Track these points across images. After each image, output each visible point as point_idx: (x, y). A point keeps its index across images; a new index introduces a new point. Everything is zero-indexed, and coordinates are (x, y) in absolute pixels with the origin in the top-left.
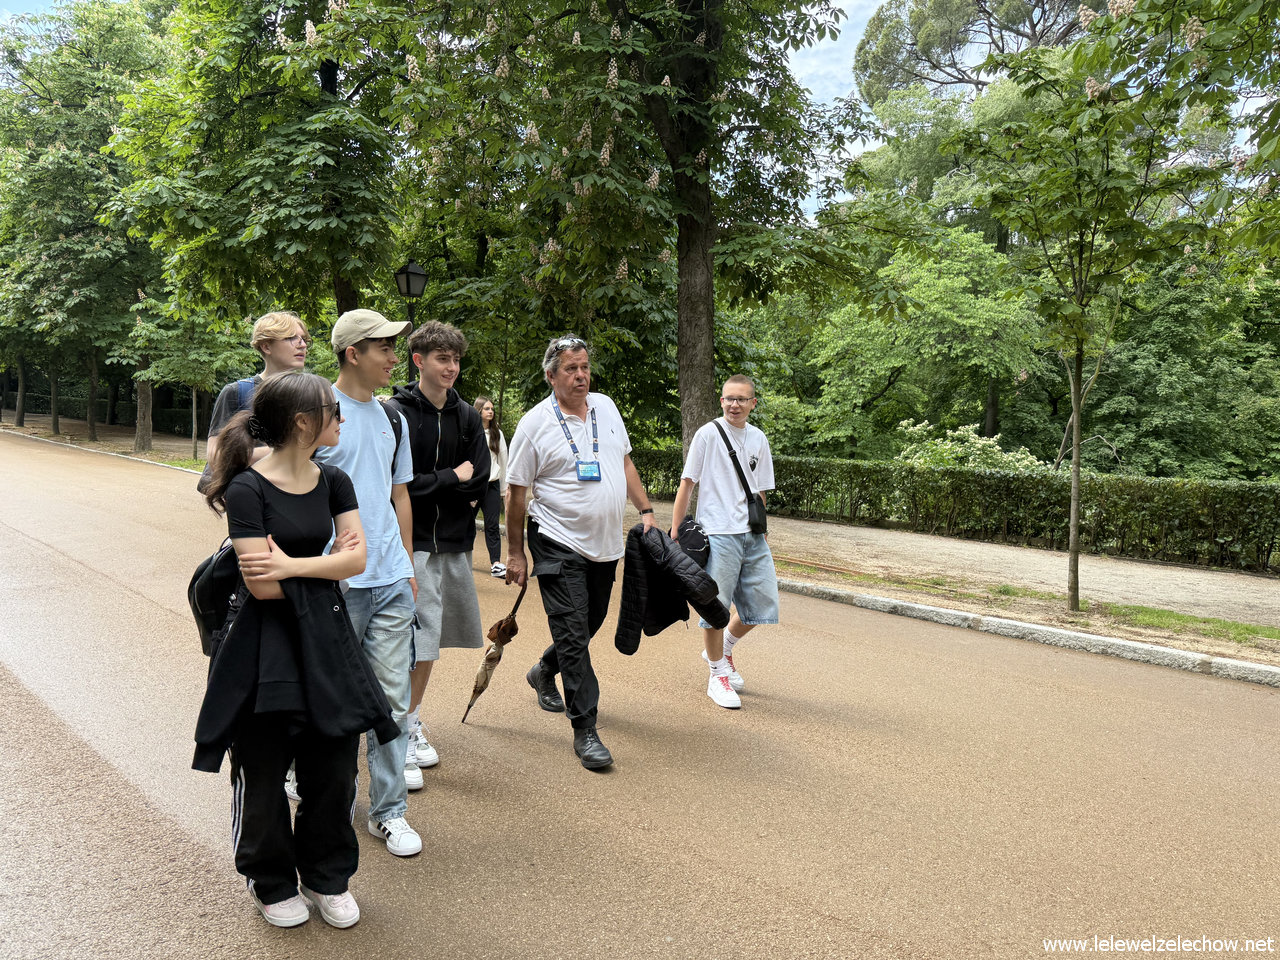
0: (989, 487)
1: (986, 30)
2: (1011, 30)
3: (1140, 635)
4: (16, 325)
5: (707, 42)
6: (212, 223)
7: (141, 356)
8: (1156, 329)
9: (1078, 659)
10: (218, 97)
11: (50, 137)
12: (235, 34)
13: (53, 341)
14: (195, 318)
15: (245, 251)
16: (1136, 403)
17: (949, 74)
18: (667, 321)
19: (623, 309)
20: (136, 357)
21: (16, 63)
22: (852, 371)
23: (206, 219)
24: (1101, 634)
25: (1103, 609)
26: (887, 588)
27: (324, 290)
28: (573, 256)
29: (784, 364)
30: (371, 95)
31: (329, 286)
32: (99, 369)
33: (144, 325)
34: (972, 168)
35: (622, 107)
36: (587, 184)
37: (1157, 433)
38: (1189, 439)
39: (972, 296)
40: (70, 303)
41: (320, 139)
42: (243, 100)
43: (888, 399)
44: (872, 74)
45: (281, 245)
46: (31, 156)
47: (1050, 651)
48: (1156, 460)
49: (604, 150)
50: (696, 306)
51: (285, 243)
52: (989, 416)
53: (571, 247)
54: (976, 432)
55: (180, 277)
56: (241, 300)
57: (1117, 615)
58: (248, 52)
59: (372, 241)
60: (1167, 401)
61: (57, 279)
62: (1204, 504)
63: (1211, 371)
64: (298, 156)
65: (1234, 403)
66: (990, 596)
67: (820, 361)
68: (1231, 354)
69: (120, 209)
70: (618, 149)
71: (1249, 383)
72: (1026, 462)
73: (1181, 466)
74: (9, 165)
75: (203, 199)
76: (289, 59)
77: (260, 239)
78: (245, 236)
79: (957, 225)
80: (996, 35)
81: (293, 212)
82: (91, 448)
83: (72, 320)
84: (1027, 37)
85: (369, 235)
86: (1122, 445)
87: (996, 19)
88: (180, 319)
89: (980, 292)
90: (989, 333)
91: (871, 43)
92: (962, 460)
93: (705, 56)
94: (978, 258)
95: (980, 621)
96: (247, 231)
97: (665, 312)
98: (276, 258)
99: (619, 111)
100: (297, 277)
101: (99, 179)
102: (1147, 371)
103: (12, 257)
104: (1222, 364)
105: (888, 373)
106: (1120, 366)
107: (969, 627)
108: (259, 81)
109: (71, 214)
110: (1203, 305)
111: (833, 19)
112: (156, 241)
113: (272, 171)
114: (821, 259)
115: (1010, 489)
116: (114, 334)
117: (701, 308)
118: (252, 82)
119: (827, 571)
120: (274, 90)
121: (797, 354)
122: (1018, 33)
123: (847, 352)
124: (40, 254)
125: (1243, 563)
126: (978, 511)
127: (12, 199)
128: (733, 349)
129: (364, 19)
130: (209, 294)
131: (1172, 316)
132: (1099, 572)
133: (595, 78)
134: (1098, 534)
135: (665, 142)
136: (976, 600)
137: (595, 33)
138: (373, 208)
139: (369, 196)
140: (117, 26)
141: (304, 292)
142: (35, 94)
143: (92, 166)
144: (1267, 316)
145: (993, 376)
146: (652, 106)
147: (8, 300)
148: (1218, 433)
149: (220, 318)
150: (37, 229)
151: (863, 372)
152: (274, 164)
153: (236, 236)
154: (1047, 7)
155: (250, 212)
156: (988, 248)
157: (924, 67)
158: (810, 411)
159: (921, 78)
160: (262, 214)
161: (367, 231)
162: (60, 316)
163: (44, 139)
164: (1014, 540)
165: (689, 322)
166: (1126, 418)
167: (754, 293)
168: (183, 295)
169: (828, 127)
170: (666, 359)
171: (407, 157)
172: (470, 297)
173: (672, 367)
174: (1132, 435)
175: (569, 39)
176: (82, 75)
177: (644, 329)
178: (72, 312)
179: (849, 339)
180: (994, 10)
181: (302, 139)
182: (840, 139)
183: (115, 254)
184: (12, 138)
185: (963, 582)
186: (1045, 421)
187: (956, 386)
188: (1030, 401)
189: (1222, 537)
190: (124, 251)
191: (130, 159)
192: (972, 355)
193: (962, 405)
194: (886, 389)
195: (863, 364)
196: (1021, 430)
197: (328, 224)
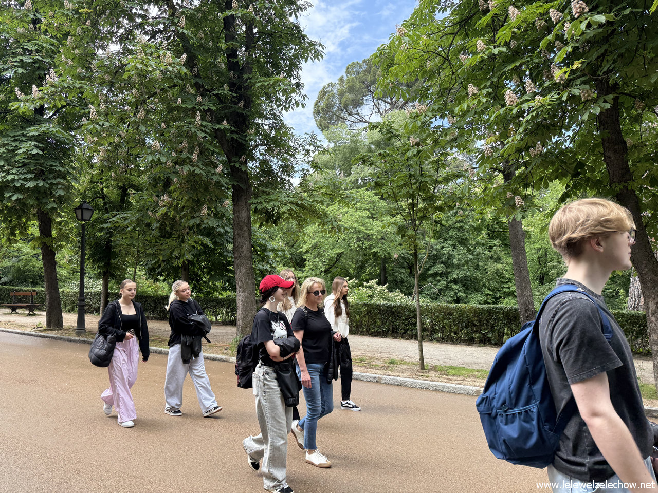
0: (383, 311)
1: (372, 99)
2: (382, 100)
3: (451, 380)
5: (244, 106)
8: (451, 234)
9: (425, 394)
16: (445, 268)
17: (356, 118)
18: (226, 231)
22: (319, 255)
24: (435, 381)
25: (435, 368)
27: (32, 217)
28: (178, 203)
29: (286, 252)
31: (35, 216)
35: (203, 134)
36: (185, 170)
37: (455, 281)
38: (469, 284)
39: (371, 220)
41: (35, 140)
43: (337, 268)
44: (321, 116)
45: (7, 195)
47: (413, 391)
48: (456, 294)
49: (194, 154)
50: (242, 227)
51: (11, 194)
52: (382, 275)
53: (175, 200)
54: (377, 283)
57: (441, 371)
59: (62, 194)
60: (458, 266)
62: (475, 316)
63: (475, 253)
64: (20, 148)
65: (486, 267)
66: (386, 365)
67: (304, 250)
68: (483, 245)
70: (201, 154)
71: (491, 258)
72: (399, 297)
73: (467, 296)
76: (22, 104)
79: (363, 187)
80: (376, 102)
81: (17, 177)
85: (61, 191)
86: (441, 287)
87: (375, 95)
89: (374, 218)
90: (379, 237)
91: (321, 102)
92: (371, 297)
93: (244, 112)
94: (373, 202)
95: (381, 378)
97: (226, 228)
100: (16, 211)
102: (448, 253)
104: (479, 249)
105: (336, 256)
106: (437, 251)
107: (377, 381)
110: (470, 223)
111: (302, 99)
113: (5, 155)
114: (302, 207)
115: (392, 312)
117: (245, 228)
121: (292, 246)
122: (385, 101)
123: (316, 245)
125: (493, 342)
126: (379, 322)
128: (261, 246)
129: (66, 86)
131: (457, 228)
132: (433, 350)
133: (189, 120)
134: (432, 331)
135: (225, 149)
136: (380, 367)
137: (189, 99)
138: (63, 175)
139: (62, 169)
141: (18, 219)
144: (496, 228)
145: (383, 256)
148: (481, 280)
151: (324, 255)
156: (377, 198)
157: (345, 115)
158: (300, 274)
161: (60, 189)
165: (239, 235)
166: (442, 275)
167: (271, 220)
169: (302, 146)
170: (226, 251)
172: (118, 222)
173: (230, 255)
174: (445, 283)
175: (175, 101)
177: (215, 236)
179: (317, 239)
180: (375, 91)
181: (24, 139)
182: (308, 151)
185: (373, 358)
186: (407, 277)
187: (366, 261)
188: (400, 268)
189: (483, 331)
192: (373, 247)
193: (370, 270)
194: (335, 263)
195: (324, 251)
196: (396, 281)
197: (37, 184)
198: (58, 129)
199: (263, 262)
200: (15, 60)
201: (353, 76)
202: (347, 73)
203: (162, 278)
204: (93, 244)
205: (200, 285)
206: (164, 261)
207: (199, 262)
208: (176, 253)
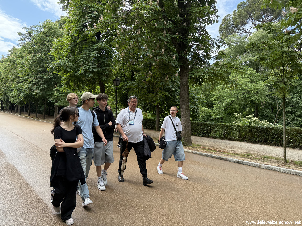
0: (259, 130)
1: (251, 21)
2: (257, 20)
4: (29, 93)
5: (187, 25)
6: (71, 70)
7: (56, 100)
8: (298, 90)
9: (289, 176)
10: (74, 42)
11: (37, 52)
12: (78, 27)
13: (37, 97)
14: (68, 91)
15: (79, 76)
16: (294, 109)
17: (242, 31)
18: (176, 90)
19: (166, 87)
20: (55, 100)
21: (31, 36)
22: (221, 101)
23: (71, 69)
24: (294, 169)
25: (293, 162)
26: (236, 156)
27: (97, 85)
28: (155, 75)
29: (205, 100)
30: (108, 40)
31: (98, 84)
32: (46, 103)
33: (56, 93)
34: (249, 53)
35: (167, 40)
36: (158, 59)
37: (299, 116)
39: (251, 83)
40: (41, 88)
41: (97, 50)
42: (79, 42)
43: (230, 108)
44: (223, 32)
45: (87, 75)
46: (33, 56)
47: (281, 174)
48: (300, 123)
49: (162, 51)
50: (184, 87)
51: (88, 74)
52: (256, 112)
53: (154, 73)
54: (253, 116)
55: (65, 82)
56: (78, 87)
57: (297, 164)
58: (80, 31)
59: (108, 73)
61: (38, 83)
64: (91, 54)
66: (262, 159)
67: (213, 99)
69: (52, 67)
70: (165, 50)
72: (266, 124)
74: (28, 58)
75: (70, 64)
76: (90, 32)
77: (83, 73)
78: (79, 72)
79: (246, 66)
80: (253, 22)
81: (90, 67)
82: (44, 121)
83: (41, 92)
84: (261, 22)
86: (291, 119)
87: (253, 18)
88: (64, 92)
89: (253, 82)
90: (255, 92)
91: (223, 25)
92: (250, 123)
93: (186, 28)
94: (252, 74)
95: (261, 165)
96: (80, 71)
97: (176, 88)
98: (86, 77)
99: (166, 41)
100: (91, 82)
101: (48, 61)
102: (296, 101)
103: (28, 78)
105: (230, 102)
106: (289, 100)
107: (258, 167)
108: (83, 38)
109: (41, 68)
111: (217, 18)
112: (59, 74)
113: (86, 58)
114: (216, 75)
115: (264, 131)
116: (50, 95)
117: (186, 87)
118: (81, 38)
119: (219, 152)
120: (86, 40)
121: (207, 97)
122: (259, 21)
123: (220, 97)
124: (34, 77)
126: (256, 136)
127: (29, 65)
128: (192, 96)
129: (107, 22)
130: (71, 86)
132: (290, 152)
133: (160, 34)
134: (288, 142)
135: (177, 48)
136: (259, 160)
137: (160, 24)
138: (108, 65)
139: (107, 63)
140: (52, 27)
141: (92, 85)
142: (35, 43)
143: (46, 58)
145: (257, 102)
146: (174, 40)
147: (27, 88)
149: (73, 91)
150: (34, 72)
151: (224, 102)
152: (86, 56)
153: (77, 72)
154: (266, 15)
155: (80, 67)
156: (254, 72)
157: (236, 30)
158: (211, 111)
159: (236, 32)
160: (83, 67)
161: (107, 71)
162: (38, 91)
163: (36, 52)
164: (266, 144)
165: (183, 90)
166: (291, 112)
167: (198, 83)
168: (65, 86)
169: (216, 43)
170: (176, 99)
171: (116, 54)
172: (130, 85)
173: (177, 101)
174: (293, 117)
175: (154, 25)
176: (45, 38)
177: (170, 92)
178: (41, 90)
179: (220, 94)
180: (253, 16)
181: (92, 50)
182: (219, 46)
183: (51, 77)
184: (29, 52)
185: (254, 155)
186: (270, 113)
187: (247, 105)
188: (266, 108)
190: (53, 77)
191: (54, 56)
192: (251, 97)
193: (249, 109)
194: (230, 106)
195: (224, 100)
196: (264, 116)
197: (98, 70)
198: (105, 45)
199: (193, 104)
200: (88, 16)
201: (241, 9)
202: (238, 8)
203: (148, 111)
204: (121, 96)
205: (164, 115)
206: (149, 103)
207: (164, 104)
208: (154, 99)
